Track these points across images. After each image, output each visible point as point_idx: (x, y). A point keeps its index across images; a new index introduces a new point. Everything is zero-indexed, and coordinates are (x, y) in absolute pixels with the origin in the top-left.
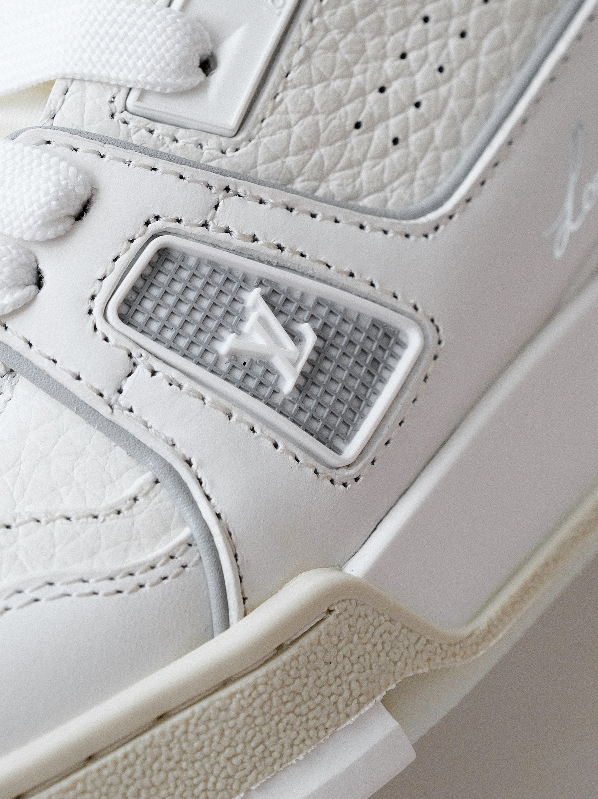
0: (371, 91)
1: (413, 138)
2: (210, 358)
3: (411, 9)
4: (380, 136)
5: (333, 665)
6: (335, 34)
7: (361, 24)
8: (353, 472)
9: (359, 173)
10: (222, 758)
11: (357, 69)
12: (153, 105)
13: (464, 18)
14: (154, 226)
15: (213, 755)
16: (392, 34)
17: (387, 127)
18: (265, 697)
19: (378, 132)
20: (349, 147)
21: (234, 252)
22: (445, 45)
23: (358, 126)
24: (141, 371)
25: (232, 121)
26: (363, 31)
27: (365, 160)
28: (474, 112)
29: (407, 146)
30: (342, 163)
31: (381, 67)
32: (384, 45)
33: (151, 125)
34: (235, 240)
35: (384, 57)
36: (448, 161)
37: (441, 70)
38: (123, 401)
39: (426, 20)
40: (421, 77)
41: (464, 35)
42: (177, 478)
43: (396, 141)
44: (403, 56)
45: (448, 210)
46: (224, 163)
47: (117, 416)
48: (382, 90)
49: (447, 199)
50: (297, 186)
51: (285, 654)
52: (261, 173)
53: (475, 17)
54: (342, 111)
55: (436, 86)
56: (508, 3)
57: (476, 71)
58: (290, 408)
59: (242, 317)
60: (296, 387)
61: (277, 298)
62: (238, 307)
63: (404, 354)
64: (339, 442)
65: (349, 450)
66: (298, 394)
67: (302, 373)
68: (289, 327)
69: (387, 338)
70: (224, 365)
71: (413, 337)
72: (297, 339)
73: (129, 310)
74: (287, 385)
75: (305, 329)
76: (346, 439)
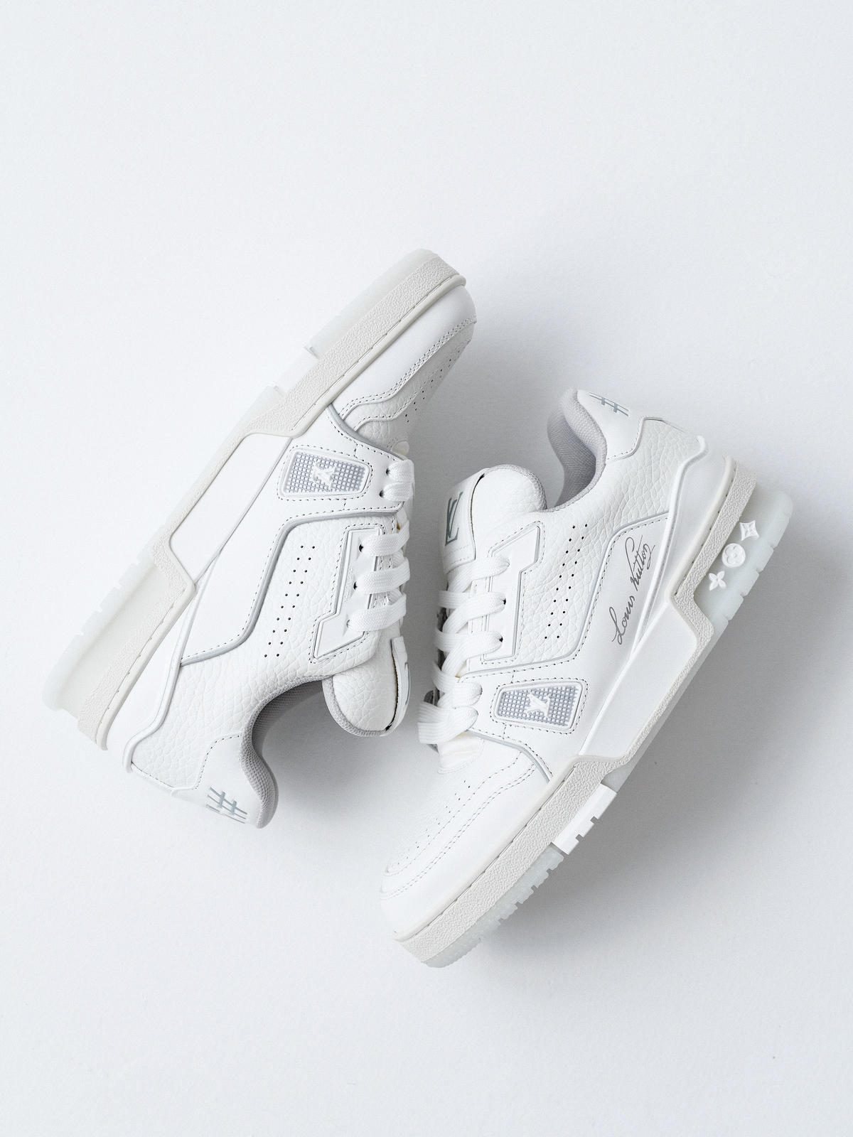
0: (546, 627)
1: (562, 634)
2: (524, 716)
3: (549, 600)
4: (554, 637)
5: (581, 780)
6: (530, 617)
7: (536, 611)
8: (572, 729)
9: (551, 650)
10: (560, 813)
11: (540, 623)
12: (490, 656)
14: (499, 688)
15: (557, 814)
17: (554, 634)
18: (564, 795)
19: (552, 636)
20: (545, 644)
21: (522, 686)
23: (546, 638)
24: (508, 726)
25: (510, 653)
27: (551, 646)
29: (562, 637)
30: (545, 649)
31: (547, 619)
33: (492, 662)
34: (521, 683)
35: (547, 616)
36: (575, 635)
37: (564, 612)
38: (506, 736)
39: (555, 601)
40: (559, 617)
41: (567, 600)
42: (524, 750)
43: (558, 637)
44: (552, 614)
45: (577, 649)
46: (513, 664)
47: (506, 740)
48: (549, 625)
49: (577, 646)
50: (535, 660)
51: (565, 783)
52: (525, 661)
53: (568, 594)
54: (540, 636)
55: (564, 617)
56: (577, 585)
57: (574, 608)
58: (549, 720)
59: (529, 702)
60: (549, 713)
61: (537, 693)
62: (527, 699)
63: (578, 692)
64: (566, 723)
65: (569, 724)
66: (550, 715)
67: (550, 709)
68: (542, 700)
69: (572, 690)
70: (528, 716)
71: (579, 687)
72: (546, 701)
73: (500, 712)
74: (546, 714)
75: (547, 698)
76: (568, 721)
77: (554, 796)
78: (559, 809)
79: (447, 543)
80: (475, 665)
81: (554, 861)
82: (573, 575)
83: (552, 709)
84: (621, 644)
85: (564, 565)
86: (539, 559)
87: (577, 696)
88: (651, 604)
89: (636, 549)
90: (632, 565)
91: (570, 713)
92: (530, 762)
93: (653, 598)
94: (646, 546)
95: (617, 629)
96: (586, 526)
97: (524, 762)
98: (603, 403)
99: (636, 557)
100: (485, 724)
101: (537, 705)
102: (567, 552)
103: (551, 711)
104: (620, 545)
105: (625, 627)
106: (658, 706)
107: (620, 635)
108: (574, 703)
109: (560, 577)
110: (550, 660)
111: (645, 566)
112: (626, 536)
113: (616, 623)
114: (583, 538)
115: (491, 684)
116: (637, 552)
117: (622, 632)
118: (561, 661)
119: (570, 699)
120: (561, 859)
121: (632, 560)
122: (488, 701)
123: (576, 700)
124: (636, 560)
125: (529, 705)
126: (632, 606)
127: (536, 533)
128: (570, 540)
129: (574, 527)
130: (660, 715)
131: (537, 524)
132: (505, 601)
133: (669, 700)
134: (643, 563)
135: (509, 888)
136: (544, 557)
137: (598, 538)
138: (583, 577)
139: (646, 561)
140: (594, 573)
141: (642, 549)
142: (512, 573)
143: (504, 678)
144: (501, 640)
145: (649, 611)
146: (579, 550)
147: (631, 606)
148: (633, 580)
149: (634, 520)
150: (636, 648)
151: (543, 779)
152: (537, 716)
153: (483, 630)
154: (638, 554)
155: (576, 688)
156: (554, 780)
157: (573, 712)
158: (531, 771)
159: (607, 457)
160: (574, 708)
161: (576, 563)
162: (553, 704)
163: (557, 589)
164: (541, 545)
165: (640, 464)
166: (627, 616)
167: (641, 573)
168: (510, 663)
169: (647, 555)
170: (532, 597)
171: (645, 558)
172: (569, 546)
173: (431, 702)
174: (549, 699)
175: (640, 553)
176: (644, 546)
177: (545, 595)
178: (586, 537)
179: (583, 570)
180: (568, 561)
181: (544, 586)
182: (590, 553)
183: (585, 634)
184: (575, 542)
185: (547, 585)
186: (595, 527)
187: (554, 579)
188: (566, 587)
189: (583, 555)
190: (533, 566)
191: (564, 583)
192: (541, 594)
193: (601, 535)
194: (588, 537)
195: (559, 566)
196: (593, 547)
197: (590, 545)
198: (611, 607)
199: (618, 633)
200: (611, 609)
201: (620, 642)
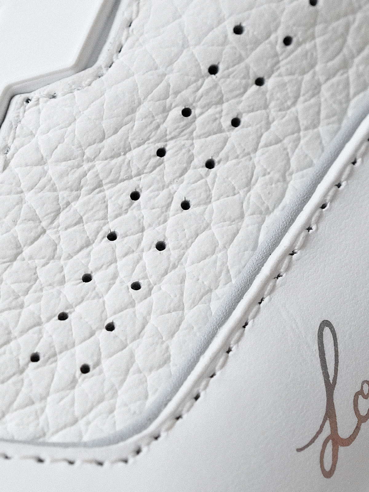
0: (49, 319)
1: (105, 364)
3: (90, 228)
4: (66, 365)
7: (27, 251)
9: (43, 410)
11: (27, 299)
13: (160, 228)
16: (70, 257)
17: (73, 355)
19: (62, 360)
20: (26, 382)
22: (140, 258)
23: (35, 358)
26: (31, 258)
27: (48, 394)
28: (183, 325)
29: (101, 372)
30: (19, 400)
31: (60, 293)
32: (62, 269)
35: (62, 282)
36: (157, 380)
37: (136, 286)
39: (112, 237)
41: (161, 246)
43: (85, 369)
44: (87, 278)
45: (150, 430)
48: (63, 317)
49: (151, 419)
53: (174, 225)
54: (12, 344)
55: (132, 304)
56: (215, 204)
57: (183, 281)
82: (210, 165)
84: (328, 474)
85: (186, 112)
86: (100, 62)
102: (213, 70)
107: (337, 441)
109: (161, 153)
110: (27, 441)
113: (330, 387)
114: (287, 41)
128: (238, 30)
136: (122, 59)
137: (345, 65)
138: (249, 185)
140: (297, 181)
146: (259, 82)
161: (236, 123)
163: (135, 196)
170: (28, 196)
172: (226, 48)
177: (81, 201)
178: (299, 44)
179: (256, 160)
180: (208, 106)
181: (86, 166)
182: (300, 106)
183: (197, 383)
184: (257, 43)
185: (99, 165)
186: (342, 21)
187: (135, 152)
188: (171, 197)
189: (272, 104)
190: (69, 80)
191: (167, 180)
192: (64, 195)
193: (357, 60)
194: (308, 46)
195: (166, 111)
196: (316, 89)
197: (307, 77)
198: (326, 324)
199: (327, 431)
200: (327, 330)
201: (328, 467)
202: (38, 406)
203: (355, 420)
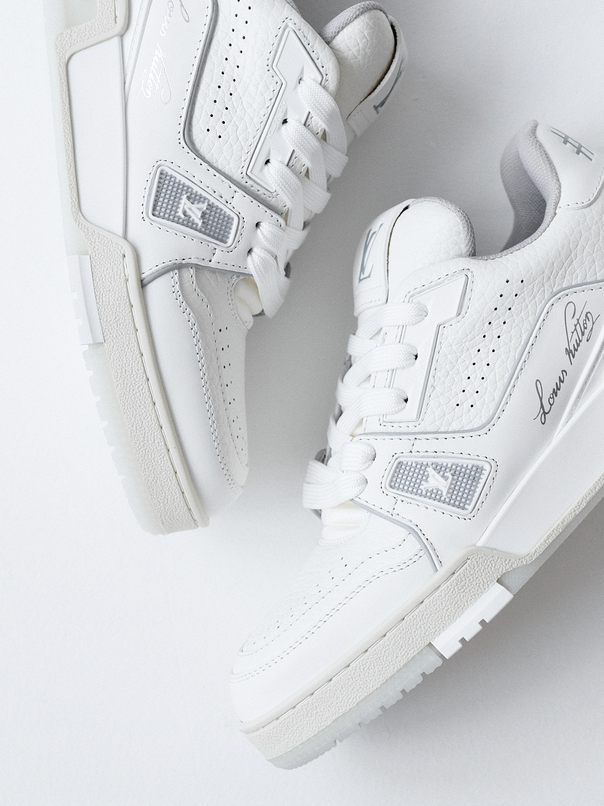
0: (460, 392)
1: (477, 403)
2: (419, 492)
3: (467, 362)
4: (466, 406)
5: (474, 575)
6: (443, 379)
7: (451, 373)
8: (472, 514)
9: (462, 419)
10: (444, 610)
11: (453, 387)
12: (389, 418)
13: (487, 359)
14: (396, 456)
15: (441, 610)
16: (463, 372)
17: (468, 402)
18: (452, 589)
19: (465, 404)
20: (456, 412)
21: (421, 457)
22: (483, 369)
23: (458, 405)
24: (399, 502)
25: (414, 416)
26: (452, 375)
27: (463, 415)
28: (498, 388)
29: (476, 406)
30: (455, 418)
31: (462, 384)
32: (461, 377)
33: (392, 424)
34: (421, 454)
35: (462, 380)
36: (492, 407)
37: (483, 378)
38: (395, 512)
39: (474, 364)
40: (476, 383)
41: (488, 365)
42: (414, 531)
43: (472, 406)
44: (469, 378)
45: (492, 423)
46: (416, 430)
47: (394, 517)
48: (464, 391)
49: (492, 420)
50: (442, 430)
51: (456, 575)
52: (429, 429)
53: (491, 358)
54: (451, 402)
55: (482, 384)
56: (502, 349)
57: (495, 375)
58: (447, 500)
59: (428, 476)
60: (448, 493)
61: (438, 467)
62: (426, 473)
63: (486, 473)
64: (466, 506)
65: (470, 508)
66: (449, 495)
67: (450, 488)
68: (443, 476)
69: (479, 470)
70: (424, 493)
71: (487, 467)
72: (446, 479)
73: (393, 484)
74: (444, 494)
75: (448, 474)
76: (469, 505)
77: (441, 589)
78: (444, 605)
79: (360, 280)
80: (373, 425)
81: (431, 664)
82: (499, 337)
83: (452, 489)
84: (543, 424)
85: (490, 323)
86: (463, 313)
87: (484, 477)
88: (585, 383)
89: (577, 316)
90: (570, 334)
91: (473, 496)
92: (418, 546)
93: (589, 376)
94: (589, 315)
95: (542, 406)
96: (522, 281)
97: (413, 546)
98: (566, 142)
99: (575, 326)
100: (375, 496)
101: (436, 482)
102: (496, 309)
103: (451, 491)
104: (558, 309)
105: (551, 405)
106: (577, 501)
107: (545, 413)
108: (479, 485)
109: (484, 336)
110: (459, 432)
111: (585, 338)
112: (567, 299)
113: (541, 399)
114: (516, 295)
115: (387, 449)
116: (578, 320)
117: (546, 411)
118: (471, 434)
119: (475, 480)
120: (439, 663)
121: (571, 328)
122: (380, 471)
123: (482, 482)
124: (575, 329)
125: (426, 480)
126: (563, 382)
127: (463, 283)
128: (501, 296)
129: (507, 281)
130: (577, 512)
131: (466, 272)
132: (416, 356)
133: (590, 496)
134: (583, 334)
135: (375, 688)
136: (469, 311)
137: (534, 297)
138: (511, 341)
139: (587, 332)
140: (524, 337)
141: (583, 317)
142: (429, 325)
143: (401, 446)
144: (406, 401)
145: (582, 390)
146: (510, 309)
147: (561, 381)
148: (568, 352)
149: (579, 282)
150: (561, 430)
151: (432, 569)
152: (434, 495)
153: (387, 386)
154: (578, 322)
155: (484, 468)
156: (443, 571)
157: (477, 495)
158: (418, 556)
159: (559, 205)
160: (478, 490)
161: (504, 323)
162: (454, 482)
163: (479, 351)
164: (467, 297)
165: (596, 218)
166: (555, 393)
167: (578, 345)
168: (411, 429)
169: (589, 325)
170: (449, 356)
171: (585, 328)
172: (499, 302)
173: (323, 461)
174: (451, 477)
175: (581, 322)
176: (587, 313)
177: (464, 355)
178: (520, 295)
179: (512, 333)
180: (496, 320)
181: (464, 345)
182: (522, 313)
183: (503, 407)
184: (507, 299)
185: (467, 344)
186: (532, 285)
187: (477, 338)
188: (489, 349)
189: (514, 315)
190: (455, 320)
191: (487, 344)
192: (458, 354)
193: (538, 295)
194: (522, 295)
195: (484, 324)
196: (527, 307)
197: (523, 304)
198: (538, 380)
199: (542, 411)
200: (538, 382)
201: (543, 422)
202: (460, 419)
203: (550, 406)
